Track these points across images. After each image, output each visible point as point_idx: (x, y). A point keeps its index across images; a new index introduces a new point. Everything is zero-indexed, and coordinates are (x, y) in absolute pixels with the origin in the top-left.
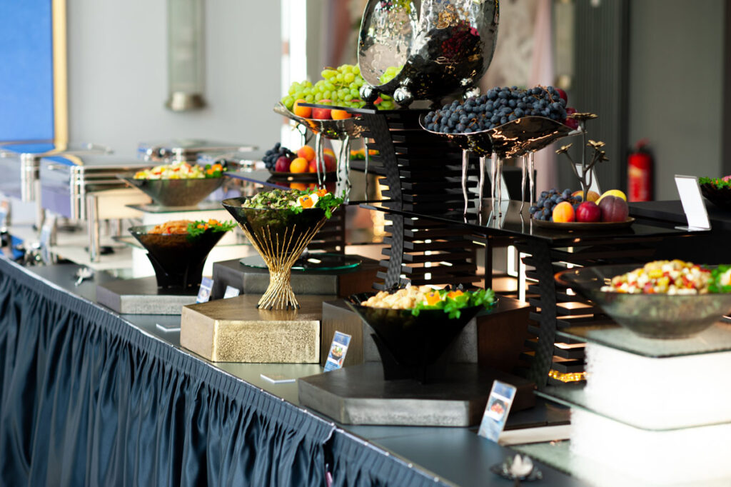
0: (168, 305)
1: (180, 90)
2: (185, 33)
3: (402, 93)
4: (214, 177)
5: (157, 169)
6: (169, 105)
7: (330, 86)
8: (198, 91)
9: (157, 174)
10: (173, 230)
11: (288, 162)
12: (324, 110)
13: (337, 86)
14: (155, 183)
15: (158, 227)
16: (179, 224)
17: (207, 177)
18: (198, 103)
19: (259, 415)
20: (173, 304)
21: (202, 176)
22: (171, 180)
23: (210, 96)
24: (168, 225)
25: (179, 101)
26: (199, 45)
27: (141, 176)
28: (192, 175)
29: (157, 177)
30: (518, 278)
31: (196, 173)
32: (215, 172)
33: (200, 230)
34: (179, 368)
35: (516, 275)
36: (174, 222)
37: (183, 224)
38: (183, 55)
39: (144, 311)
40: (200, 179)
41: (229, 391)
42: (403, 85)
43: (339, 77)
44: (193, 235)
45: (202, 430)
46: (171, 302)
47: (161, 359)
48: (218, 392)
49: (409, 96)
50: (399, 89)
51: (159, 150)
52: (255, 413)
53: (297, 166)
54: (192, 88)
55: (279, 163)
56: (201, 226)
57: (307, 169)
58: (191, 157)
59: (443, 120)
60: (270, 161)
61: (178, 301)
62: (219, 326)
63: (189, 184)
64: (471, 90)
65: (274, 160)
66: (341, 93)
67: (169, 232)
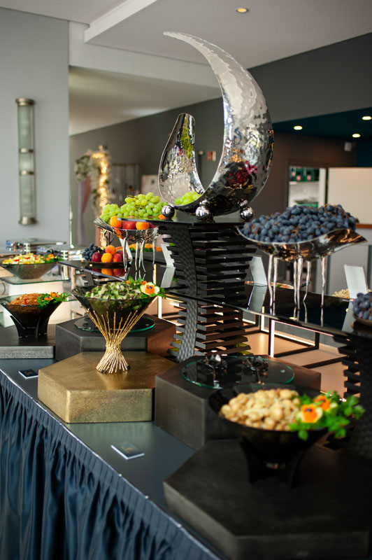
0: (27, 352)
1: (25, 216)
2: (27, 192)
3: (201, 211)
4: (50, 263)
5: (17, 258)
6: (20, 222)
7: (133, 208)
8: (34, 216)
9: (16, 261)
10: (28, 301)
11: (100, 256)
12: (131, 223)
13: (138, 207)
14: (15, 267)
15: (18, 299)
16: (32, 297)
17: (46, 263)
18: (33, 221)
19: (119, 500)
20: (29, 352)
21: (43, 262)
22: (25, 264)
23: (38, 218)
24: (25, 298)
25: (25, 220)
26: (33, 197)
27: (7, 262)
28: (37, 261)
29: (17, 263)
30: (269, 334)
31: (40, 260)
32: (51, 259)
33: (46, 301)
34: (38, 419)
35: (268, 331)
36: (29, 295)
37: (35, 296)
38: (26, 201)
39: (10, 357)
40: (41, 264)
41: (85, 459)
42: (202, 205)
43: (137, 202)
44: (42, 305)
45: (59, 477)
46: (28, 350)
47: (23, 405)
48: (74, 457)
49: (208, 213)
50: (199, 208)
51: (17, 243)
52: (115, 498)
53: (106, 258)
54: (30, 215)
55: (94, 256)
56: (46, 299)
57: (112, 260)
58: (34, 248)
59: (263, 231)
60: (88, 255)
61: (33, 350)
62: (71, 395)
63: (35, 266)
64: (247, 209)
65: (90, 254)
66: (140, 212)
67: (26, 303)
